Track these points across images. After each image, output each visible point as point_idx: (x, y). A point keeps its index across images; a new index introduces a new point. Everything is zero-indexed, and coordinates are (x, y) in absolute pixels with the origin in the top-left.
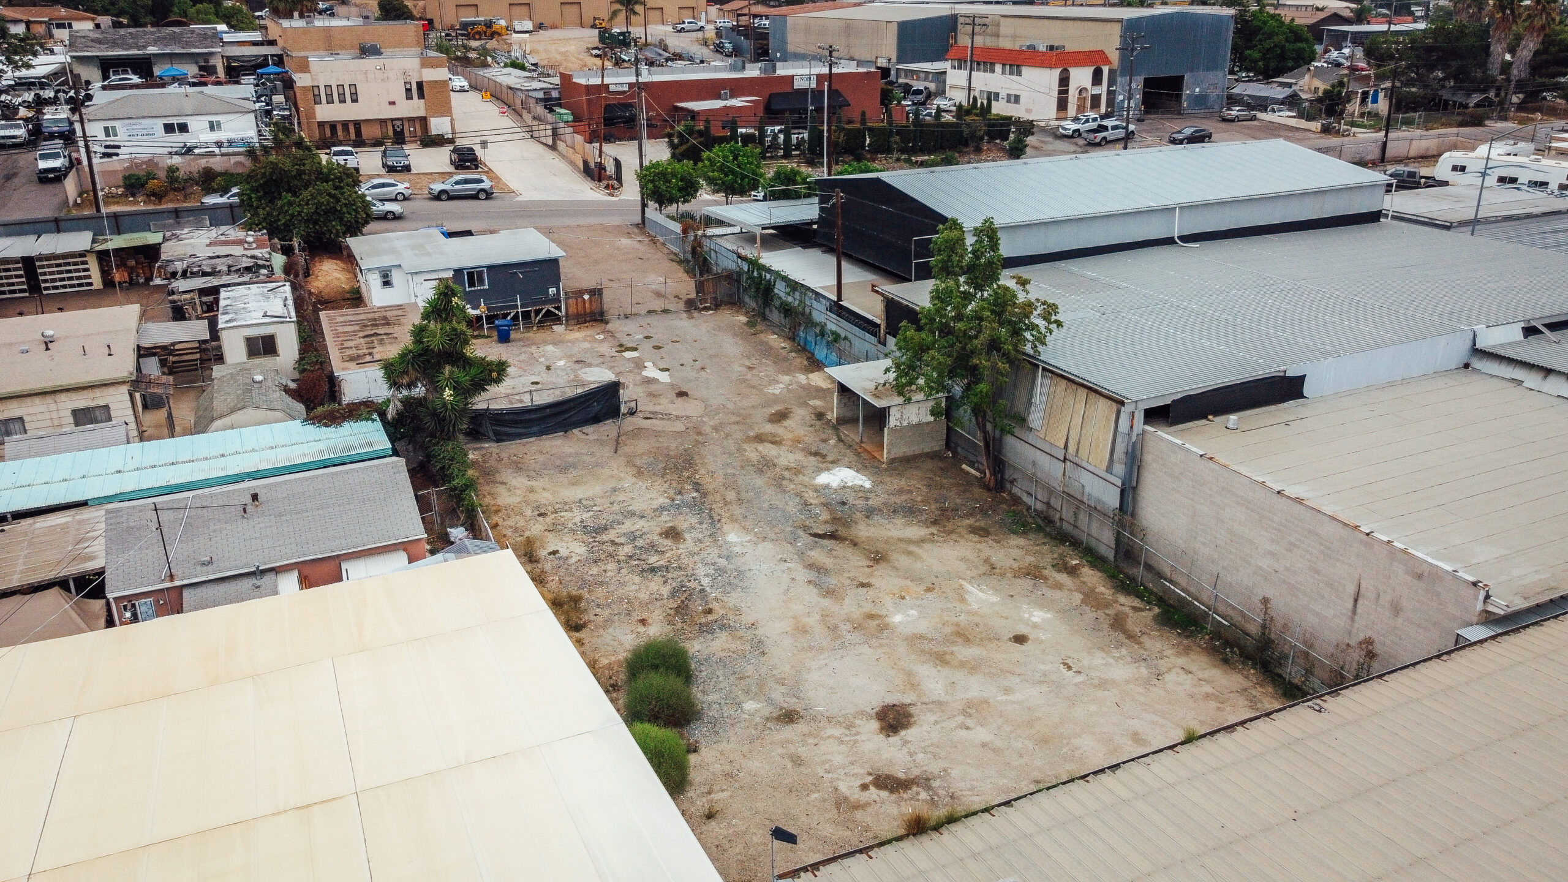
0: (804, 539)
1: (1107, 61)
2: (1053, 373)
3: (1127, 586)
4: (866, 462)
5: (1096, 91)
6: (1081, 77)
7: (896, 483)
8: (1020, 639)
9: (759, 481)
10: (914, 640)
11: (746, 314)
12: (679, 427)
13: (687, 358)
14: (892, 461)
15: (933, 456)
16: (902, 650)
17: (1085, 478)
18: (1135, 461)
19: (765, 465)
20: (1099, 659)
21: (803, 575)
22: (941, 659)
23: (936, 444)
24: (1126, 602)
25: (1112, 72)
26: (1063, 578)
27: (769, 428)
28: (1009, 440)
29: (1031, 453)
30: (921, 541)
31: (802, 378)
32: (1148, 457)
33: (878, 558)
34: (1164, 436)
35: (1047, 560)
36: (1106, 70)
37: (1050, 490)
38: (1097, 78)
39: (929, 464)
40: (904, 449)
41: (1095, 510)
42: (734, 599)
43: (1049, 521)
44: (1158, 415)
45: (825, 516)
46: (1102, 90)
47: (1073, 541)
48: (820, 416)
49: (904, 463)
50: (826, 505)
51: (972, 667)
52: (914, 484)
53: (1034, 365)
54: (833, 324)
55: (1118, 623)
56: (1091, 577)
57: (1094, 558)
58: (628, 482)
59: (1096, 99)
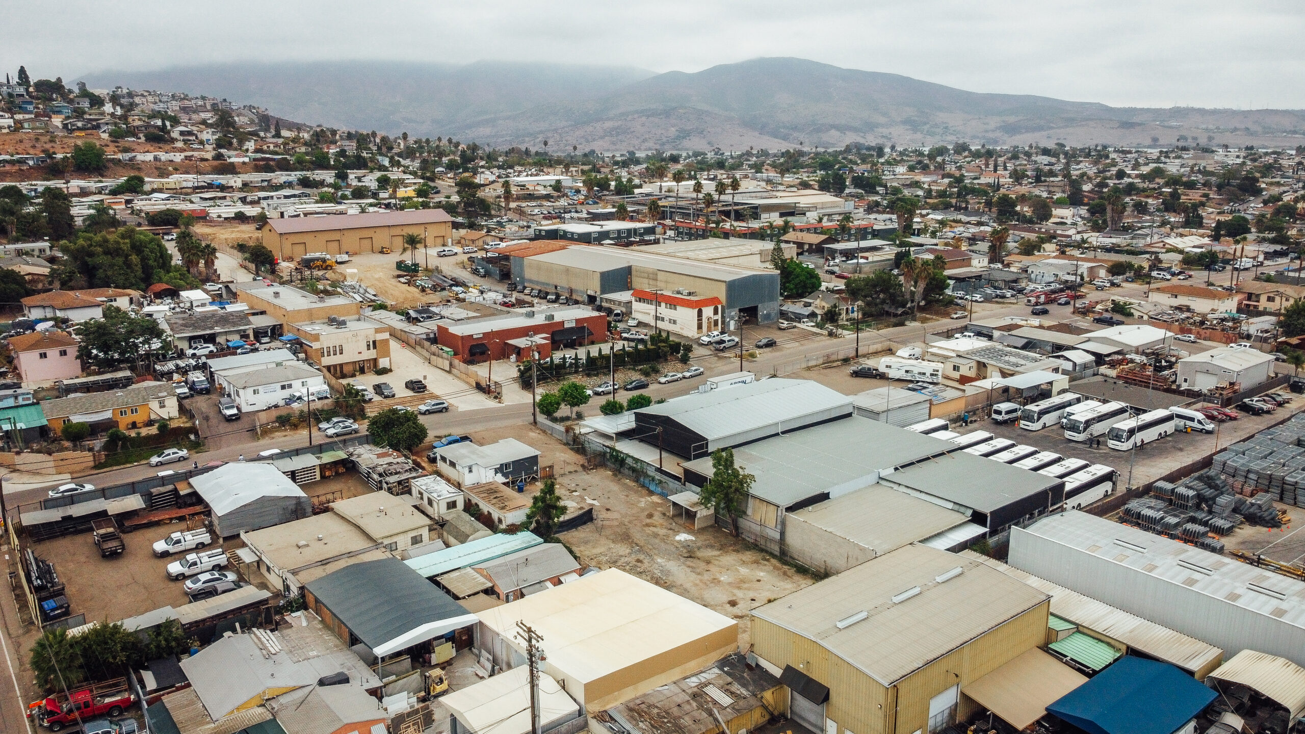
0: (682, 559)
1: (720, 302)
2: (754, 497)
3: (785, 563)
4: (690, 531)
5: (716, 317)
6: (708, 312)
7: (703, 537)
8: (759, 581)
9: (657, 541)
10: (730, 584)
11: (610, 470)
12: (616, 523)
13: (599, 493)
14: (698, 529)
15: (711, 526)
16: (727, 587)
17: (768, 531)
18: (783, 524)
19: (656, 535)
20: (782, 583)
21: (688, 570)
22: (739, 588)
23: (712, 522)
24: (786, 567)
25: (723, 307)
26: (766, 562)
27: (648, 521)
28: (740, 520)
29: (748, 523)
30: (719, 556)
31: (649, 499)
32: (787, 523)
33: (708, 562)
34: (791, 515)
35: (760, 557)
36: (720, 307)
37: (756, 535)
38: (716, 312)
39: (710, 529)
40: (703, 525)
41: (772, 540)
42: (671, 578)
43: (757, 545)
44: (790, 509)
45: (685, 551)
46: (719, 317)
47: (767, 552)
48: (664, 514)
49: (702, 530)
50: (683, 547)
51: (749, 589)
52: (707, 538)
53: (747, 495)
54: (658, 476)
55: (785, 573)
56: (774, 561)
57: (774, 556)
58: (612, 546)
59: (716, 322)
